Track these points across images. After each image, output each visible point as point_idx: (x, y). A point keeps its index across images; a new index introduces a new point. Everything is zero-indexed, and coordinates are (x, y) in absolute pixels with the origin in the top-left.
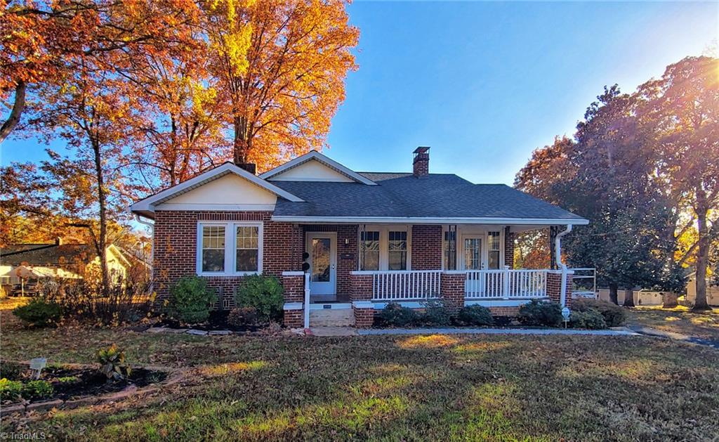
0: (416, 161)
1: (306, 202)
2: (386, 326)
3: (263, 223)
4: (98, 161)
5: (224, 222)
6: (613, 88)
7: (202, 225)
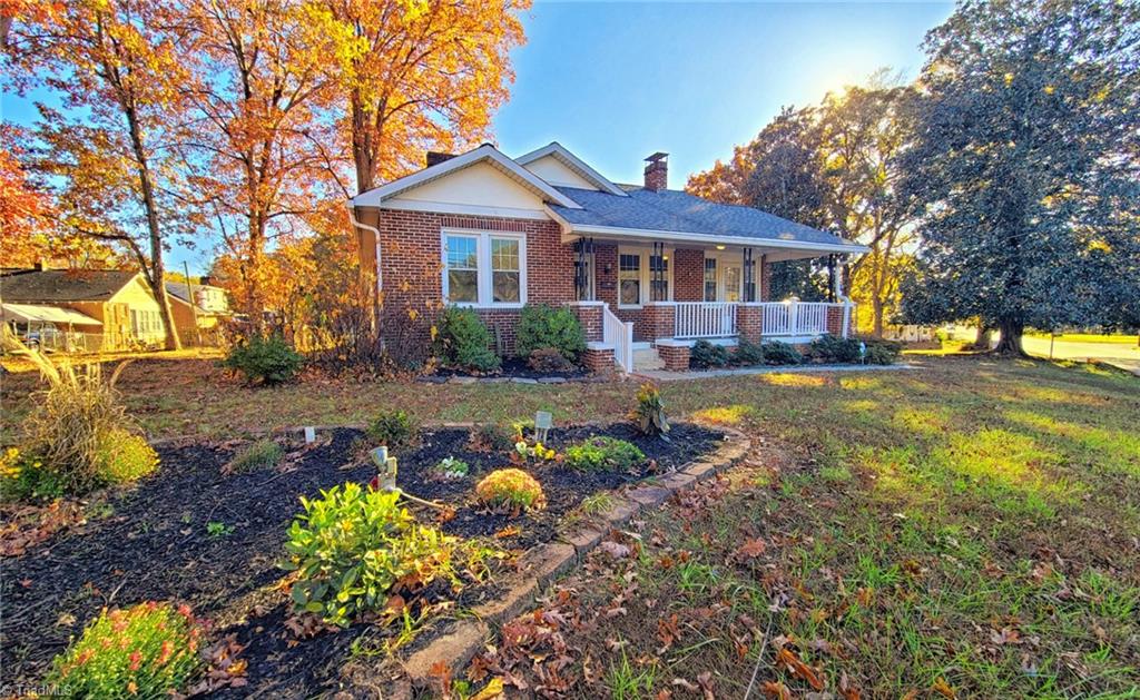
0: (648, 172)
1: (585, 210)
2: (705, 368)
3: (525, 235)
4: (134, 134)
5: (478, 231)
6: (790, 110)
7: (446, 233)
